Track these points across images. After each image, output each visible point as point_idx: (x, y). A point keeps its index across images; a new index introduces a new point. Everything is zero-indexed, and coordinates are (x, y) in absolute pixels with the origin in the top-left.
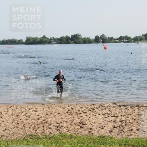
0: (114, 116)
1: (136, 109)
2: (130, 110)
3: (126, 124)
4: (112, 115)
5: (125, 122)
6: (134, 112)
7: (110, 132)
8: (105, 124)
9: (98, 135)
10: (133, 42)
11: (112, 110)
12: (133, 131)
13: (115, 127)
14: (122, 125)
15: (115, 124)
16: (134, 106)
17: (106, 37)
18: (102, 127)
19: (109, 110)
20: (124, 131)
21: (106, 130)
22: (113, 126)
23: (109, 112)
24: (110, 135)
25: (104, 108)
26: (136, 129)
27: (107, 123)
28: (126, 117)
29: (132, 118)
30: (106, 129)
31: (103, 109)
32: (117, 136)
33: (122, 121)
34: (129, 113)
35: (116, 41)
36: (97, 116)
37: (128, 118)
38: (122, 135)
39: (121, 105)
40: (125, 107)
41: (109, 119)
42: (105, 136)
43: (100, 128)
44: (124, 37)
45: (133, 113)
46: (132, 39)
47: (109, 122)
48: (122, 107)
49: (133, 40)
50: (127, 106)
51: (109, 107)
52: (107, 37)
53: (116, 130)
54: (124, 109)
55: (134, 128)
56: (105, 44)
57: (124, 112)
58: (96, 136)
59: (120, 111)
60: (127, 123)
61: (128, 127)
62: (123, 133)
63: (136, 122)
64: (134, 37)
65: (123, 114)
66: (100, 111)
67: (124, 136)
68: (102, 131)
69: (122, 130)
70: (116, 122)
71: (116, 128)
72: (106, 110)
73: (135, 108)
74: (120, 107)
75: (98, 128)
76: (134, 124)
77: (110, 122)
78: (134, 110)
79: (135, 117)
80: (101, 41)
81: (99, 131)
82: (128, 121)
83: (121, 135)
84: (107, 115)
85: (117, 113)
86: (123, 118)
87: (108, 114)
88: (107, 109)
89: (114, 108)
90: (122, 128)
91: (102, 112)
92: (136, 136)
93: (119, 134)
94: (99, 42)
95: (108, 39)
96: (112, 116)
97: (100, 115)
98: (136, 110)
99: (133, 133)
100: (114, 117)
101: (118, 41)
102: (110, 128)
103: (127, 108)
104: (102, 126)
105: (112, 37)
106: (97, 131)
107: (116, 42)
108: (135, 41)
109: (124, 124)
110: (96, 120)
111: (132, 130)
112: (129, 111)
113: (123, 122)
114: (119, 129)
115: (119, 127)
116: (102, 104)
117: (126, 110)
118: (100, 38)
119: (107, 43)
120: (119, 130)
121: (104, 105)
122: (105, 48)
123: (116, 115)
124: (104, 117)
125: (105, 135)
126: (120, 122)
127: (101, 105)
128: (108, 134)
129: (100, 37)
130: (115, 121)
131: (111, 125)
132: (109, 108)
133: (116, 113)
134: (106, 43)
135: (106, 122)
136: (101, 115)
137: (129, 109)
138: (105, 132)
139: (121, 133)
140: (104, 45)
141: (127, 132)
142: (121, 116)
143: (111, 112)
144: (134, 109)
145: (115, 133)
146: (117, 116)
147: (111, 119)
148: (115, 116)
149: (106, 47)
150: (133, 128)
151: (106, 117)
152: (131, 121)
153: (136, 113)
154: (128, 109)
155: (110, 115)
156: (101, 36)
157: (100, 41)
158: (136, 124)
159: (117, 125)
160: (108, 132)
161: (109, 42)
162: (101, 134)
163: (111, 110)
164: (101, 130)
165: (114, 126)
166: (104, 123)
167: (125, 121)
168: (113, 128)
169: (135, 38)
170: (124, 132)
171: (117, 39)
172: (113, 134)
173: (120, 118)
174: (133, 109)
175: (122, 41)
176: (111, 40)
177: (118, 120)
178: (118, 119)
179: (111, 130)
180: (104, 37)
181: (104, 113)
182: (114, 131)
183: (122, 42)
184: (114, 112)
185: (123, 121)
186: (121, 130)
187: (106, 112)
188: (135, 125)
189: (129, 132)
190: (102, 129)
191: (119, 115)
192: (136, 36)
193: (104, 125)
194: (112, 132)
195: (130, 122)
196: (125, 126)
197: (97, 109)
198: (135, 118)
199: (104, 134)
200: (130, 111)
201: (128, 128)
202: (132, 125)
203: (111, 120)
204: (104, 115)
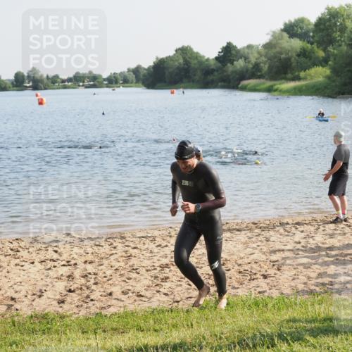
0: (68, 264)
1: (120, 245)
2: (106, 249)
3: (97, 281)
4: (64, 263)
5: (94, 276)
6: (114, 252)
7: (59, 303)
8: (48, 285)
9: (29, 313)
10: (107, 87)
11: (62, 249)
12: (114, 296)
13: (70, 291)
14: (88, 284)
15: (71, 283)
16: (113, 238)
17: (42, 76)
18: (39, 293)
19: (56, 252)
20: (92, 297)
21: (49, 298)
22: (66, 287)
23: (55, 256)
24: (60, 310)
25: (44, 246)
26: (120, 291)
27: (52, 283)
28: (97, 263)
29: (111, 267)
30: (49, 296)
31: (40, 250)
32: (76, 310)
33: (87, 276)
34: (103, 256)
35: (66, 83)
36: (27, 266)
37: (100, 268)
38: (89, 308)
39: (83, 237)
40: (92, 242)
41: (57, 271)
42: (47, 314)
43: (34, 295)
44: (84, 74)
45: (113, 254)
46: (104, 80)
47: (56, 280)
48: (86, 242)
49: (105, 82)
50: (98, 238)
51: (55, 244)
52: (45, 76)
53: (74, 298)
54: (92, 246)
55: (117, 291)
56: (39, 92)
57: (90, 252)
58: (26, 316)
59: (82, 251)
60: (99, 279)
61: (102, 287)
62: (90, 304)
63: (120, 275)
64: (109, 74)
65: (90, 258)
66: (34, 254)
67: (93, 310)
68: (40, 301)
69: (88, 297)
70: (73, 279)
71: (73, 291)
72: (47, 250)
73: (117, 243)
74: (82, 241)
75: (29, 296)
76: (114, 280)
77: (59, 278)
78: (115, 248)
79: (119, 264)
80: (31, 84)
81: (33, 303)
82: (101, 274)
83: (87, 308)
84: (50, 264)
85: (76, 256)
86: (90, 268)
87: (54, 261)
88: (50, 249)
89: (68, 246)
90: (87, 292)
91: (39, 256)
92: (120, 307)
93: (82, 306)
94: (26, 88)
95: (45, 81)
96: (64, 265)
97: (33, 263)
98: (120, 247)
99: (114, 302)
100: (69, 267)
101: (70, 84)
102: (58, 293)
103: (97, 243)
104: (41, 291)
105: (57, 76)
106: (27, 302)
107: (65, 87)
108: (112, 83)
109: (92, 281)
110: (25, 277)
111: (110, 294)
112: (102, 250)
113: (90, 276)
114: (81, 295)
115: (81, 289)
116: (38, 238)
117: (96, 248)
118: (26, 78)
119: (45, 89)
120: (80, 297)
121: (42, 241)
122: (41, 103)
123: (73, 262)
124: (43, 267)
125: (46, 311)
126: (82, 277)
127: (36, 241)
128: (53, 308)
129: (26, 74)
130: (70, 277)
131: (61, 286)
132: (56, 246)
133: (72, 256)
134: (41, 89)
135: (48, 280)
136: (36, 263)
137: (102, 246)
138: (46, 304)
139: (86, 303)
140: (37, 95)
141: (99, 299)
142: (86, 262)
143: (60, 254)
144: (115, 244)
145: (71, 303)
146: (76, 264)
147: (60, 273)
148: (70, 263)
149: (42, 100)
150: (113, 289)
151: (50, 269)
152: (109, 273)
153: (120, 254)
154: (99, 246)
155: (58, 262)
156: (28, 73)
157: (28, 85)
158: (119, 279)
159: (76, 286)
160: (55, 303)
161: (48, 86)
162: (37, 308)
163: (59, 251)
164: (37, 300)
165: (68, 289)
166: (43, 282)
167: (95, 274)
168: (66, 293)
169: (110, 76)
170: (92, 300)
171: (69, 80)
172: (66, 306)
173: (82, 268)
174: (112, 244)
175: (81, 84)
176: (53, 82)
177: (77, 273)
178: (78, 271)
179: (61, 298)
180: (36, 76)
181: (43, 259)
182: (69, 299)
183: (79, 86)
184: (68, 254)
185: (90, 274)
186: (85, 295)
187: (49, 257)
188: (117, 283)
189: (103, 299)
190: (40, 296)
191: (80, 261)
192: (113, 73)
193: (44, 288)
194: (63, 302)
195: (105, 277)
196: (94, 287)
197: (26, 251)
198: (117, 265)
199: (44, 309)
200: (104, 251)
201: (102, 290)
202: (110, 282)
203: (62, 275)
204: (43, 263)
